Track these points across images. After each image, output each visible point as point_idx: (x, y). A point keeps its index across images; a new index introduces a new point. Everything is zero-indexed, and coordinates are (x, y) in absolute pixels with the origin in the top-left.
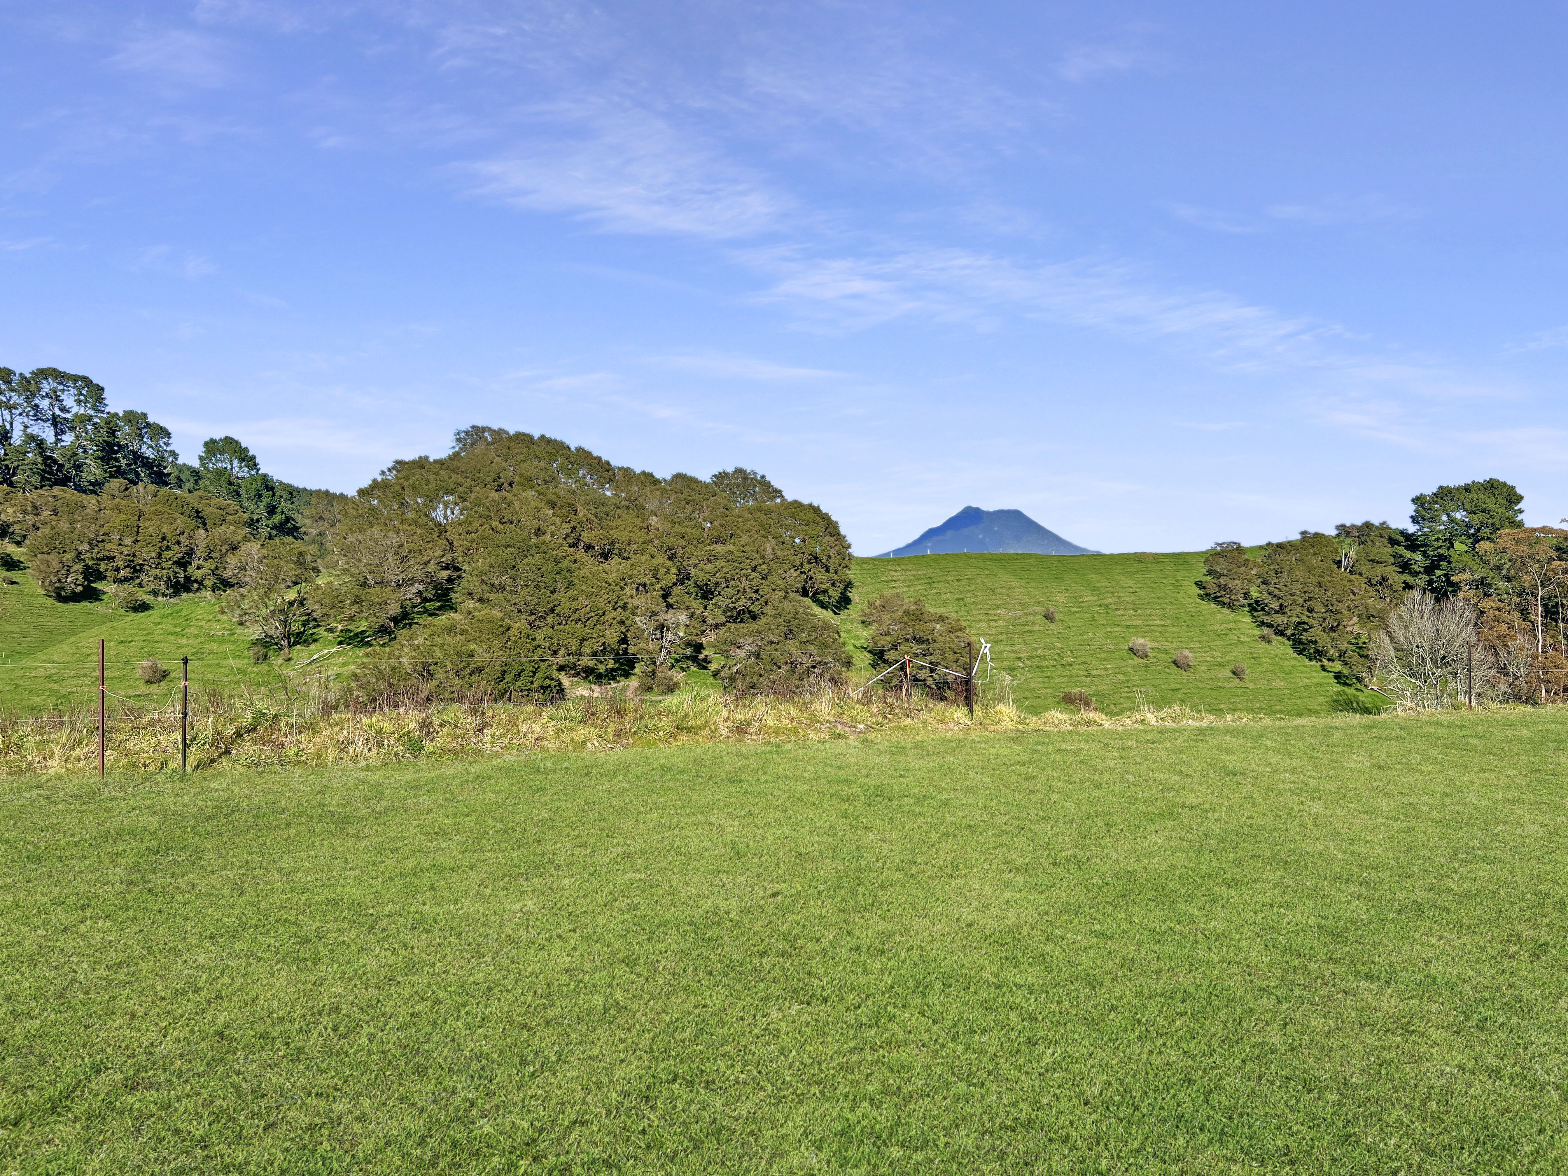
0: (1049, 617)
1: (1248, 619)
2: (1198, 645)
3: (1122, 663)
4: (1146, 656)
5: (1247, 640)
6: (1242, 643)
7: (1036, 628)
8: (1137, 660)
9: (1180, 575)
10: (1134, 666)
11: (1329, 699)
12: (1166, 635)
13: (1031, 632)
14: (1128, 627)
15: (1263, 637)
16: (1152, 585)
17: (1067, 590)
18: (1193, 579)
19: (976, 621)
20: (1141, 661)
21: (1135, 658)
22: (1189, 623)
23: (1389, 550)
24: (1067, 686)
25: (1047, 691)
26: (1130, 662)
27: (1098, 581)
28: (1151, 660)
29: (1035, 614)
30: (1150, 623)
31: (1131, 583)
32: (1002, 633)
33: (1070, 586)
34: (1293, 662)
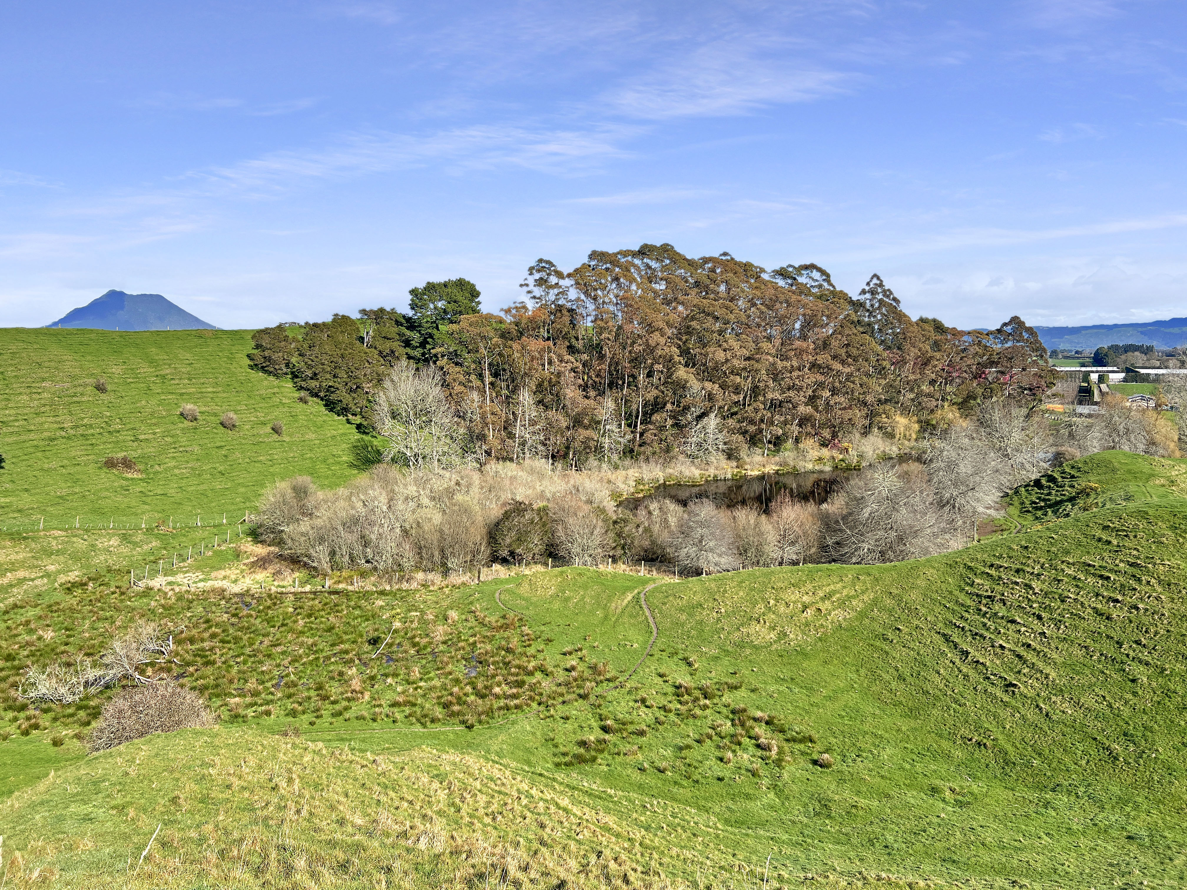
0: (101, 388)
1: (290, 385)
2: (244, 407)
3: (172, 427)
4: (196, 419)
5: (287, 401)
6: (284, 404)
7: (85, 399)
8: (187, 424)
9: (234, 349)
10: (183, 429)
11: (351, 445)
12: (217, 400)
13: (79, 402)
14: (182, 394)
15: (301, 399)
16: (209, 358)
17: (125, 362)
18: (246, 352)
19: (16, 394)
20: (191, 424)
21: (186, 422)
22: (239, 389)
23: (396, 329)
24: (112, 452)
25: (90, 457)
26: (181, 425)
27: (157, 354)
28: (201, 423)
29: (86, 385)
30: (204, 390)
31: (188, 356)
32: (44, 405)
33: (129, 359)
34: (325, 418)
